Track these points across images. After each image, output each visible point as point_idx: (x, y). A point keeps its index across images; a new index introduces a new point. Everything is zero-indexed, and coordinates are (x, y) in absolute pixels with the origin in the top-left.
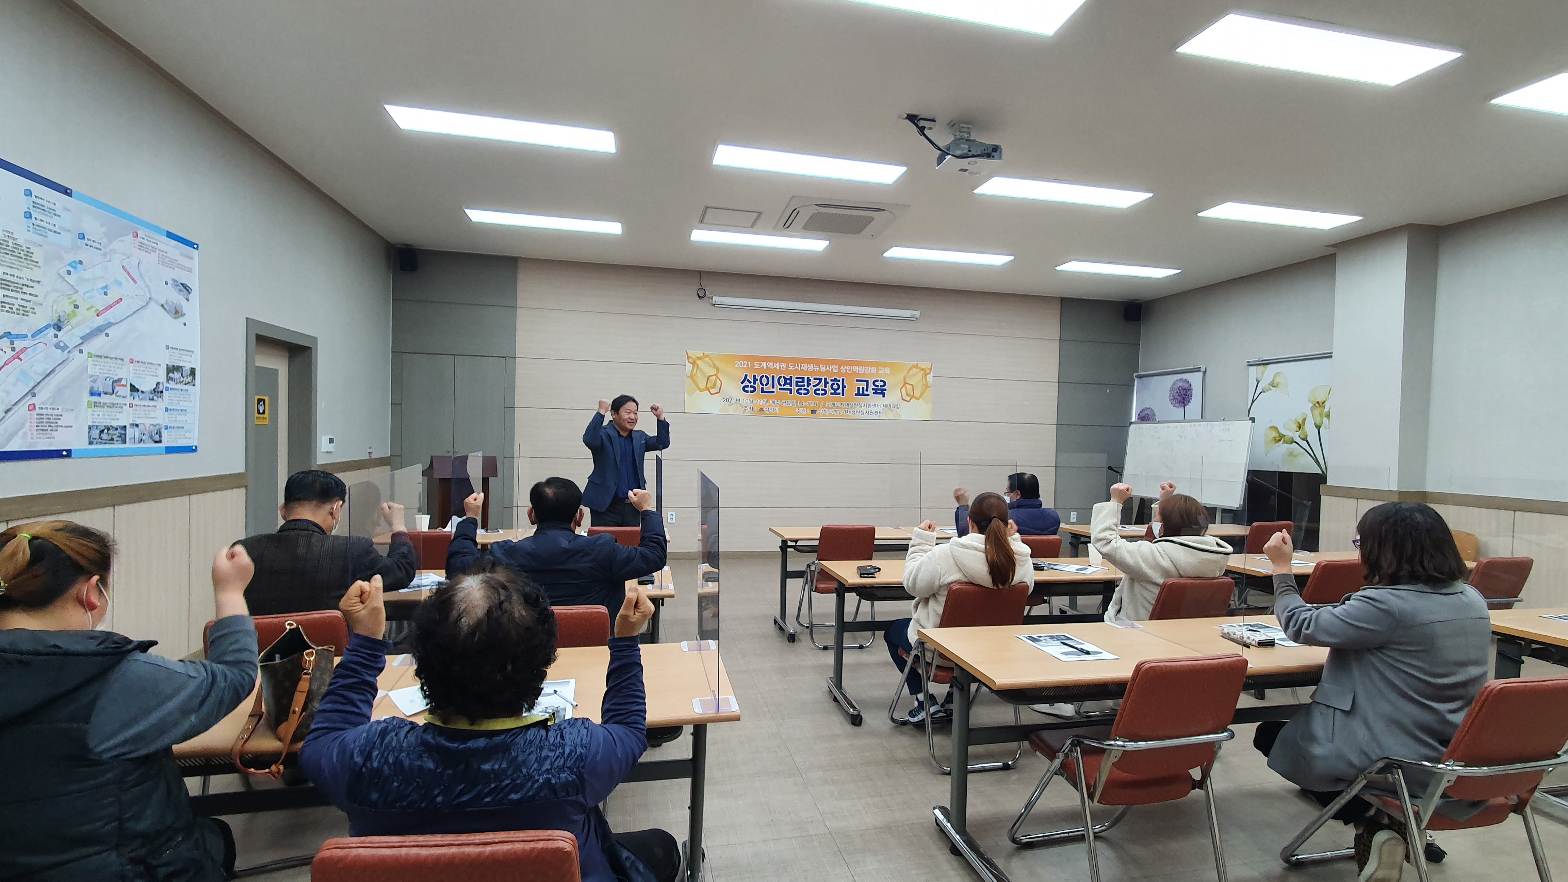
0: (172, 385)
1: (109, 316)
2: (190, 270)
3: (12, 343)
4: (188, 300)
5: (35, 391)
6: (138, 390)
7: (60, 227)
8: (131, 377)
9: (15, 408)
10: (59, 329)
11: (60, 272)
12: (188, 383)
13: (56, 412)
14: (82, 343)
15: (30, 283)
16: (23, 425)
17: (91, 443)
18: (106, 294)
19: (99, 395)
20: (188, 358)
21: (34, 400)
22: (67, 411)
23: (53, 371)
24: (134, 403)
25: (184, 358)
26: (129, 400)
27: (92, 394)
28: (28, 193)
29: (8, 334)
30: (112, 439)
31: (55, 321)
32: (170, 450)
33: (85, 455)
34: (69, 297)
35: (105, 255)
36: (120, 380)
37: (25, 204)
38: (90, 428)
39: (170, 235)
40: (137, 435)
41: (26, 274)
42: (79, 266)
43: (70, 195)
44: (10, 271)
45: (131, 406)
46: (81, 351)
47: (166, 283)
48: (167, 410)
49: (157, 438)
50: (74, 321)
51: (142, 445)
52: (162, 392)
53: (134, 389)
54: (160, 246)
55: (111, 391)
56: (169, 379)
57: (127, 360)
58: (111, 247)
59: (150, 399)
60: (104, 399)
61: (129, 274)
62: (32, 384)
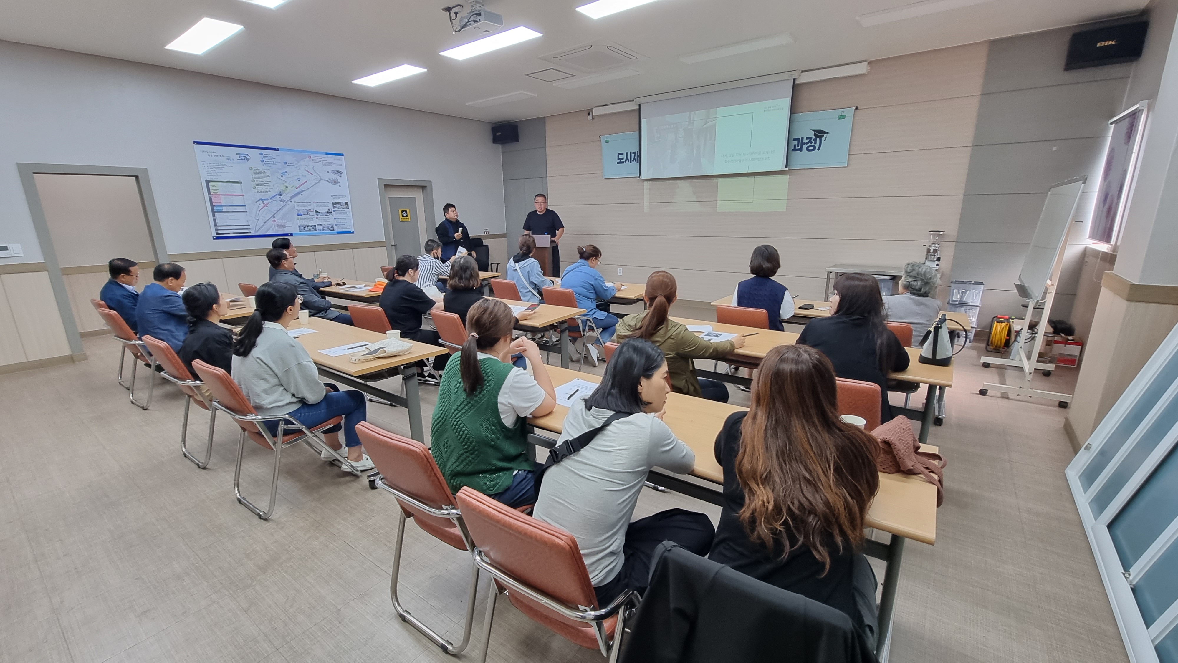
0: (336, 209)
1: (302, 188)
2: (341, 165)
3: (263, 202)
4: (341, 177)
5: (275, 216)
6: (319, 213)
7: (276, 162)
8: (315, 208)
9: (268, 221)
10: (281, 195)
11: (278, 177)
12: (345, 208)
13: (284, 222)
14: (291, 199)
15: (267, 182)
16: (271, 227)
17: (300, 231)
18: (299, 181)
19: (301, 215)
20: (344, 199)
21: (274, 219)
22: (289, 221)
23: (280, 209)
24: (318, 217)
25: (341, 199)
26: (316, 216)
27: (298, 215)
28: (261, 154)
29: (261, 199)
30: (310, 230)
31: (279, 193)
32: (338, 233)
33: (297, 235)
34: (283, 184)
35: (297, 167)
36: (310, 209)
37: (260, 157)
38: (299, 226)
39: (327, 154)
40: (321, 228)
41: (265, 179)
42: (286, 173)
43: (278, 150)
44: (258, 180)
45: (317, 218)
46: (291, 202)
47: (328, 172)
48: (335, 219)
49: (332, 229)
50: (287, 192)
51: (324, 231)
52: (331, 212)
53: (317, 212)
54: (323, 159)
55: (306, 213)
56: (334, 207)
57: (312, 202)
58: (299, 164)
59: (326, 215)
60: (303, 216)
61: (309, 172)
62: (273, 214)
